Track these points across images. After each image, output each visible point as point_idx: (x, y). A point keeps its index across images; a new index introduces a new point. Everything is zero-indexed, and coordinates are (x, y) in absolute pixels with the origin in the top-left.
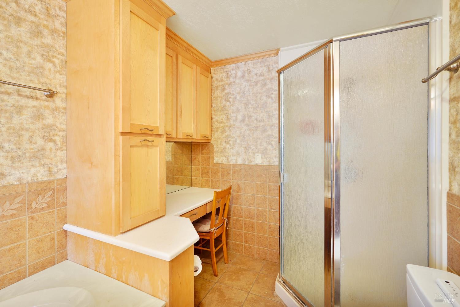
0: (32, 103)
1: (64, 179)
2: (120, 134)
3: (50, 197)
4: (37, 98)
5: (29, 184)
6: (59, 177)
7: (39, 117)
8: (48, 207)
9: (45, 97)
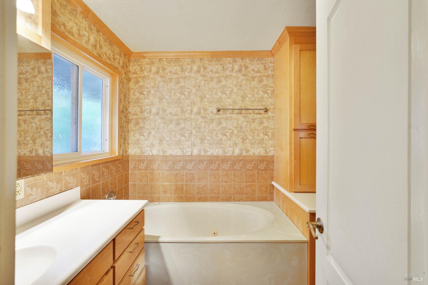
0: (259, 116)
1: (272, 156)
2: (293, 130)
3: (266, 164)
4: (261, 114)
5: (257, 156)
6: (270, 154)
7: (262, 123)
8: (265, 169)
9: (264, 112)
